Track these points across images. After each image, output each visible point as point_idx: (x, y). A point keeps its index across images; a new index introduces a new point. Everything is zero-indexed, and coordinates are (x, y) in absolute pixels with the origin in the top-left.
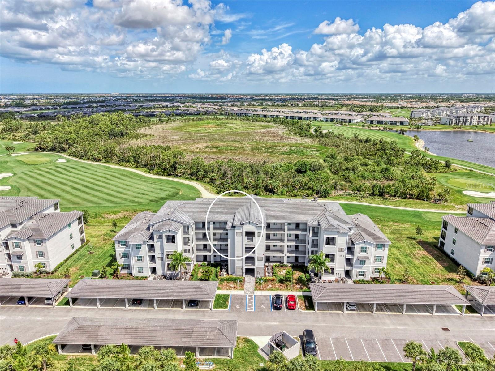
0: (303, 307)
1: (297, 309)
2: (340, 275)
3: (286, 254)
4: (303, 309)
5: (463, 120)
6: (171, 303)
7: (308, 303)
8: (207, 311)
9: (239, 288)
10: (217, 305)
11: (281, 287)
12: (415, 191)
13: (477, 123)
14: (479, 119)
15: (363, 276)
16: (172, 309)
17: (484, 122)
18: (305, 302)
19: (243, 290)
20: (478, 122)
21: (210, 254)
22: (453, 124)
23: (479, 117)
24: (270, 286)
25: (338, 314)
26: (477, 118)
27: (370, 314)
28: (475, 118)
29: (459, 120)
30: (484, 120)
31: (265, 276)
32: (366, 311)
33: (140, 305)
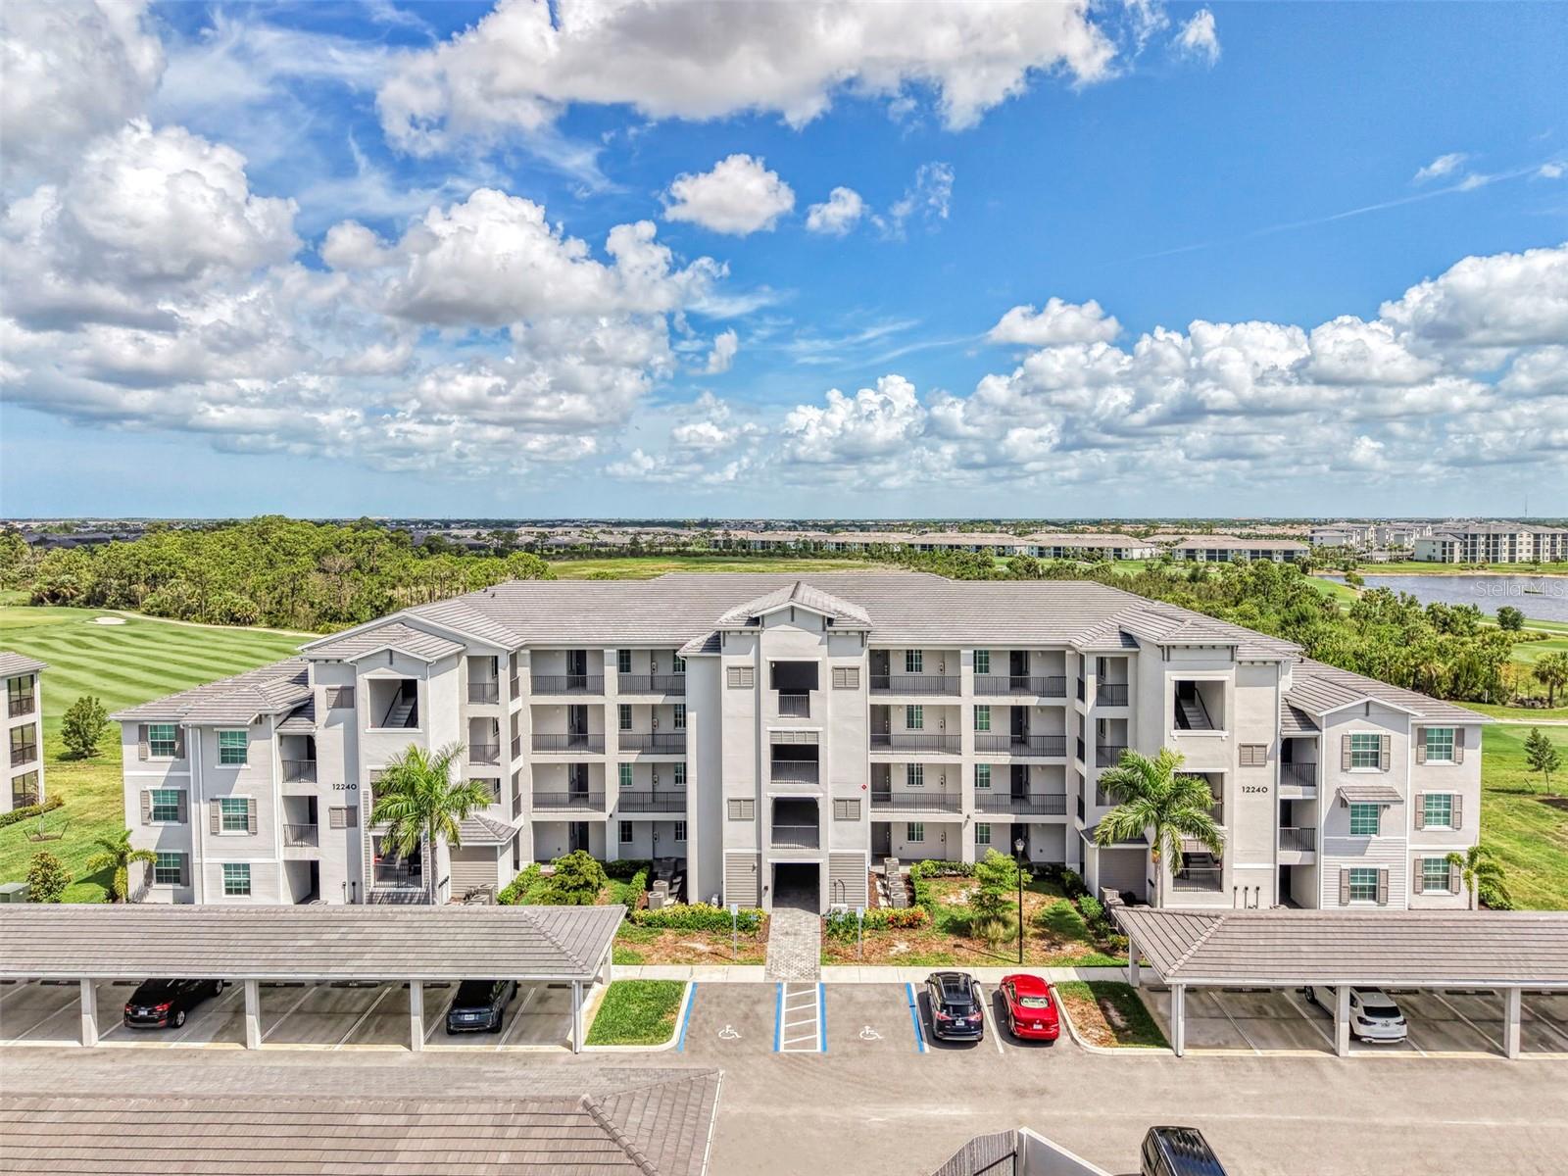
0: (1097, 1033)
1: (1063, 1041)
2: (1251, 892)
3: (971, 815)
4: (1102, 1042)
5: (1488, 545)
6: (350, 1020)
7: (1122, 1012)
8: (549, 1058)
9: (740, 958)
10: (613, 1025)
11: (962, 952)
12: (1440, 668)
13: (1531, 555)
14: (1537, 544)
15: (1374, 897)
16: (348, 1048)
17: (1553, 552)
18: (1104, 1009)
19: (760, 962)
20: (1536, 552)
21: (603, 817)
22: (1457, 559)
23: (1537, 536)
24: (903, 947)
25: (1309, 1063)
26: (1531, 539)
27: (1494, 1063)
28: (1525, 539)
29: (1474, 544)
30: (1553, 545)
31: (874, 904)
32: (1457, 1045)
33: (174, 1033)
